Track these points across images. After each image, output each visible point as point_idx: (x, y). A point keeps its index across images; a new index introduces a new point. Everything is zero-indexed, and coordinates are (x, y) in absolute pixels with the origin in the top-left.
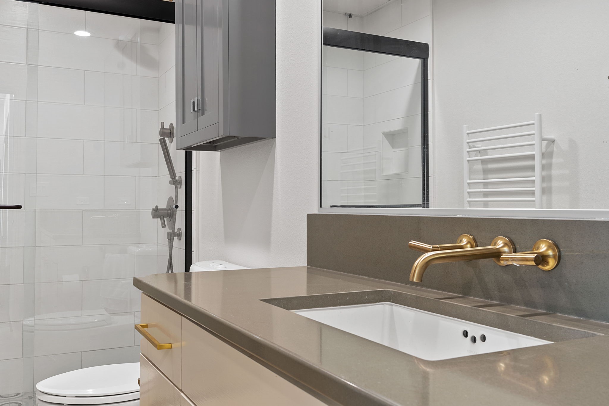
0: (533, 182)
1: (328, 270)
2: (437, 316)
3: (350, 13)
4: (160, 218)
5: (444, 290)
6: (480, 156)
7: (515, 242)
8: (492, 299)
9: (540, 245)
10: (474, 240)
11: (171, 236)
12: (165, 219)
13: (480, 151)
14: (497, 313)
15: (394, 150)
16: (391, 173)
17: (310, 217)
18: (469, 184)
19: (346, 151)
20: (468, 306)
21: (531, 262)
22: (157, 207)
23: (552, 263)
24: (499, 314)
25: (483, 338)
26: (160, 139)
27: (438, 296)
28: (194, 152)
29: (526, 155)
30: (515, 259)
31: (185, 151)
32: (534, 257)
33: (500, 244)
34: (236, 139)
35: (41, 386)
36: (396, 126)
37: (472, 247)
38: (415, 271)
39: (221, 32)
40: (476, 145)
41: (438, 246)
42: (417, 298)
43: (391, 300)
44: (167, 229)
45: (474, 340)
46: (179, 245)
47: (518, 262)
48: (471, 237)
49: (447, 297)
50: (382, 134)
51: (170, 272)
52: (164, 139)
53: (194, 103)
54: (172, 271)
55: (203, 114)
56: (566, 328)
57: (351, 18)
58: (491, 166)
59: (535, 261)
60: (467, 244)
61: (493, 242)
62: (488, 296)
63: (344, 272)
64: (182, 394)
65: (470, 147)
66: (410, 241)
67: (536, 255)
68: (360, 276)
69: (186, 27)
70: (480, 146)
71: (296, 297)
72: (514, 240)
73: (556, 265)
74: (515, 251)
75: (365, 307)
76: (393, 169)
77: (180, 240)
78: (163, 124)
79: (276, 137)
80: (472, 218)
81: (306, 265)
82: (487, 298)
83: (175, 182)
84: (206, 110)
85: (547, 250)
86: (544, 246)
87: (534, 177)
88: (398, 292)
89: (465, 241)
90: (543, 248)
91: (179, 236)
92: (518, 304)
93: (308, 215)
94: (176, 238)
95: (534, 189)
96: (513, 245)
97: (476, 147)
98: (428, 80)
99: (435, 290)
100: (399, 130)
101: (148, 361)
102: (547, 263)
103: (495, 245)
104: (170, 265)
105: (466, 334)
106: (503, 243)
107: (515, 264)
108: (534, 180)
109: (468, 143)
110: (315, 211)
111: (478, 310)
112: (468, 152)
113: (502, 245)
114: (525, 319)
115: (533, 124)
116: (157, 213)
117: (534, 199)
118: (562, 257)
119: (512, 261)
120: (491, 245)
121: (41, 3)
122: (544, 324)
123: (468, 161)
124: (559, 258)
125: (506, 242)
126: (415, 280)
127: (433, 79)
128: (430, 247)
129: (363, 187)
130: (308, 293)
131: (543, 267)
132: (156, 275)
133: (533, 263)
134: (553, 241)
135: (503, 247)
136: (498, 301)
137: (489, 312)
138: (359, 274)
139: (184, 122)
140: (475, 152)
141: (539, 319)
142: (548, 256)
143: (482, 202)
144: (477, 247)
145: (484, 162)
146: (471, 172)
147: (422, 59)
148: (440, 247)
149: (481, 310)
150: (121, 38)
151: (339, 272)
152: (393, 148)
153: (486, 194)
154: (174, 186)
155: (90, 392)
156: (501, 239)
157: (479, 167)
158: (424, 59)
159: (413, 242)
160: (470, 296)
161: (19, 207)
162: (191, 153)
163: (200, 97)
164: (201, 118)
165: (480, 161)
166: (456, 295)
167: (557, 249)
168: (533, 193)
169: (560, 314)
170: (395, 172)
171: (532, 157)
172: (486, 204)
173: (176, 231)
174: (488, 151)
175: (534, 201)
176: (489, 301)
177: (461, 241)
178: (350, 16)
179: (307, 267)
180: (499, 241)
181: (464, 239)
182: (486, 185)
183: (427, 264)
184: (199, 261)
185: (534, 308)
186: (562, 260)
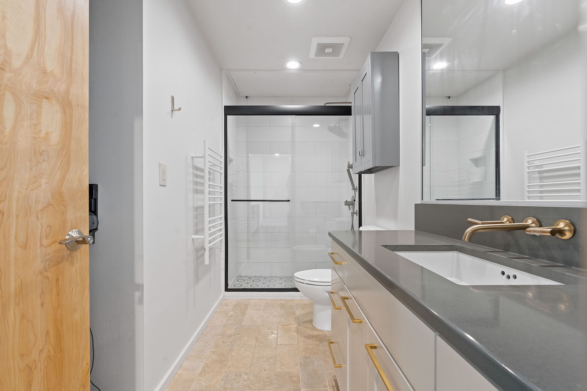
0: (579, 183)
1: (425, 233)
2: (485, 261)
3: (449, 96)
4: (348, 205)
5: (492, 247)
6: (538, 169)
7: (541, 221)
8: (524, 254)
9: (560, 223)
10: (512, 219)
11: (353, 214)
12: (351, 206)
13: (537, 166)
14: (524, 263)
15: (477, 168)
16: (475, 181)
17: (416, 205)
18: (528, 186)
19: (447, 170)
20: (505, 257)
21: (547, 233)
22: (347, 200)
23: (568, 235)
24: (525, 263)
25: (515, 277)
26: (347, 170)
27: (487, 250)
28: (362, 175)
29: (573, 167)
30: (536, 231)
31: (358, 174)
32: (550, 230)
33: (530, 222)
34: (380, 167)
35: (296, 275)
36: (478, 155)
37: (510, 223)
38: (466, 235)
39: (371, 116)
40: (534, 162)
41: (486, 222)
42: (473, 250)
43: (458, 251)
44: (351, 211)
45: (509, 277)
46: (356, 218)
47: (538, 233)
48: (510, 217)
49: (493, 251)
50: (469, 160)
51: (352, 230)
52: (349, 170)
53: (359, 152)
54: (353, 230)
55: (364, 157)
56: (575, 277)
57: (449, 99)
58: (545, 175)
59: (550, 233)
60: (507, 221)
61: (525, 221)
62: (521, 252)
63: (434, 234)
64: (345, 285)
65: (529, 164)
66: (468, 219)
67: (552, 229)
68: (443, 237)
69: (356, 116)
70: (537, 163)
71: (401, 245)
72: (540, 220)
73: (572, 236)
74: (541, 226)
75: (441, 253)
76: (477, 179)
77: (357, 215)
78: (349, 162)
79: (399, 166)
80: (511, 206)
81: (414, 230)
82: (520, 254)
83: (354, 189)
84: (365, 155)
85: (565, 226)
86: (562, 224)
87: (580, 180)
88: (462, 247)
89: (505, 220)
90: (561, 225)
91: (356, 214)
92: (543, 259)
93: (415, 204)
94: (355, 215)
95: (580, 188)
96: (539, 222)
97: (534, 164)
98: (499, 127)
99: (486, 247)
100: (480, 157)
101: (334, 269)
102: (565, 235)
103: (526, 222)
104: (353, 227)
105: (503, 273)
106: (532, 221)
107: (536, 234)
108: (580, 182)
109: (527, 161)
110: (419, 202)
111: (511, 260)
112: (528, 167)
113: (531, 223)
114: (544, 268)
115: (580, 147)
116: (347, 203)
117: (580, 194)
118: (577, 231)
119: (534, 232)
120: (524, 222)
121: (296, 115)
122: (558, 272)
123: (528, 172)
124: (575, 232)
125: (534, 221)
126: (466, 240)
127: (503, 126)
128: (480, 222)
129: (458, 189)
130: (415, 243)
131: (561, 237)
132: (347, 231)
133: (549, 234)
134: (570, 221)
135: (531, 224)
136: (528, 256)
137: (519, 262)
138: (442, 235)
139: (356, 161)
140: (534, 167)
141: (555, 269)
142: (565, 230)
143: (539, 197)
144: (514, 223)
145: (539, 172)
146: (530, 179)
147: (496, 115)
148: (487, 222)
149: (513, 260)
150: (331, 125)
151: (431, 234)
152: (477, 166)
153: (541, 192)
154: (354, 191)
155: (316, 280)
156: (531, 219)
157: (537, 175)
158: (497, 115)
159: (470, 219)
160: (510, 252)
161: (289, 201)
162: (361, 175)
163: (362, 149)
164: (363, 159)
165: (537, 172)
166: (499, 250)
167: (573, 226)
168: (579, 191)
169: (575, 268)
170: (478, 180)
171: (578, 168)
172: (541, 198)
173: (355, 211)
174: (543, 165)
175: (580, 196)
176: (522, 255)
177: (503, 219)
178: (449, 97)
179: (415, 231)
180: (529, 220)
181: (505, 219)
182: (541, 186)
183: (474, 232)
184: (365, 225)
185: (555, 262)
186: (576, 234)
